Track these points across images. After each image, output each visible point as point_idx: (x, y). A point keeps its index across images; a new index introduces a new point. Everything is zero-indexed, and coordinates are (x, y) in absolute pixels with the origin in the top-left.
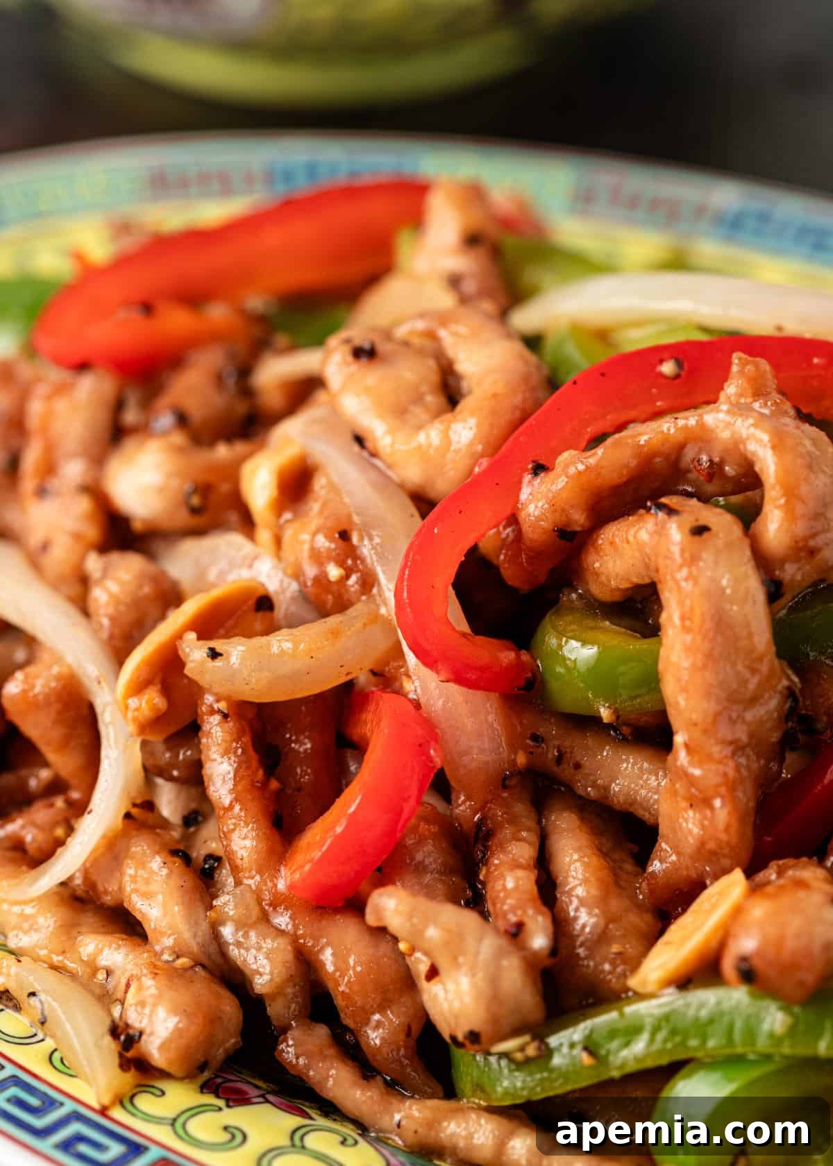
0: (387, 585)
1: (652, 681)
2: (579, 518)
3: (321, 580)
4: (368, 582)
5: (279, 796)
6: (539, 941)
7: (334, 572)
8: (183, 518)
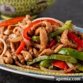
0: (22, 35)
1: (39, 39)
2: (35, 29)
3: (18, 35)
4: (21, 35)
5: (15, 48)
6: (32, 53)
7: (19, 34)
8: (9, 34)
